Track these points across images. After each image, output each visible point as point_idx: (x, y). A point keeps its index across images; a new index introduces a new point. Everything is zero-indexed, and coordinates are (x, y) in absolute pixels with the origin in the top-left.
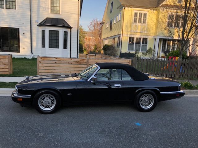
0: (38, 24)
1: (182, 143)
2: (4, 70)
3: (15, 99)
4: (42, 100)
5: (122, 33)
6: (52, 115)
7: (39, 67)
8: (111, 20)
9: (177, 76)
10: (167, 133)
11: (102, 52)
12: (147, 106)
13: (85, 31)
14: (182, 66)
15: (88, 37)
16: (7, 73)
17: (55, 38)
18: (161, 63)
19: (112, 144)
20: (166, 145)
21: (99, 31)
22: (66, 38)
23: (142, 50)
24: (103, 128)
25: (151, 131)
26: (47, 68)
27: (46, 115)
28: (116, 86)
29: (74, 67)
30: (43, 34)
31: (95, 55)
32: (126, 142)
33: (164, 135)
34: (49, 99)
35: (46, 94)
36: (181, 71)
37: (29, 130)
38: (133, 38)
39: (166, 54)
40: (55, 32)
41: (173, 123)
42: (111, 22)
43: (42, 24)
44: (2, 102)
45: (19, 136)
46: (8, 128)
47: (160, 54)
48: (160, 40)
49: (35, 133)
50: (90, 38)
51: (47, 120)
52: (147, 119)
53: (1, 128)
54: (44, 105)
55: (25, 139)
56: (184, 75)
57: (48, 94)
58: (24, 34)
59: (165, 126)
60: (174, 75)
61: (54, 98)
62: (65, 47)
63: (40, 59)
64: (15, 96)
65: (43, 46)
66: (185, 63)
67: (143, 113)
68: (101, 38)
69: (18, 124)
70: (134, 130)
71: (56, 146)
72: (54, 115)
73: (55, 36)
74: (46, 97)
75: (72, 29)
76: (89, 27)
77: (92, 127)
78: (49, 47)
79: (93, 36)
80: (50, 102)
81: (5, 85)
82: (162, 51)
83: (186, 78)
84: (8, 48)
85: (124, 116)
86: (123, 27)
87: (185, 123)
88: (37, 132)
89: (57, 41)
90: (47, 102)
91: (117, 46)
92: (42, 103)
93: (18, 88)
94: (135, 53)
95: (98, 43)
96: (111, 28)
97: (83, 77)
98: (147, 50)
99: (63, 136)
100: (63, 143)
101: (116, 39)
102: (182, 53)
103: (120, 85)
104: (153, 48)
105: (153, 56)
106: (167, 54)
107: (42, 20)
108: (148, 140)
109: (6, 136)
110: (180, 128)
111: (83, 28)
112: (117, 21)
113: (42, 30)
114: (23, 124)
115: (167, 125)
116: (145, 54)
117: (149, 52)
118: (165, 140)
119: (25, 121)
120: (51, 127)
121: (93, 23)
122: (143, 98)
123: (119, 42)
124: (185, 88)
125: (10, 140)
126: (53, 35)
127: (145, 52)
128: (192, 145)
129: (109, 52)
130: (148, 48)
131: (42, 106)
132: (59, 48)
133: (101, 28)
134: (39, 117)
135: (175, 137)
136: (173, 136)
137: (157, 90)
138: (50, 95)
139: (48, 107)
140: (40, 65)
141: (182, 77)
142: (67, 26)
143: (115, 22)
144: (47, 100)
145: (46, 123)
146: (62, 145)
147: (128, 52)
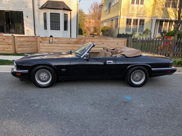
0: (40, 7)
1: (169, 115)
2: (9, 49)
3: (14, 74)
4: (39, 75)
5: (119, 15)
6: (48, 89)
7: (40, 47)
8: (110, 2)
9: (171, 55)
10: (156, 106)
11: (101, 33)
12: (138, 81)
13: (85, 14)
14: (176, 45)
15: (87, 20)
16: (12, 52)
17: (56, 21)
18: (156, 43)
19: (101, 115)
20: (153, 117)
21: (99, 14)
22: (66, 20)
23: (138, 32)
24: (94, 101)
25: (140, 104)
26: (47, 48)
27: (43, 89)
28: (108, 63)
29: (72, 47)
30: (45, 17)
31: (94, 36)
32: (115, 114)
33: (152, 108)
34: (45, 74)
35: (42, 70)
36: (175, 50)
37: (26, 101)
38: (131, 20)
39: (162, 35)
40: (56, 15)
41: (162, 98)
42: (110, 4)
43: (44, 7)
44: (5, 77)
45: (17, 106)
46: (8, 99)
47: (157, 35)
48: (157, 21)
49: (31, 104)
50: (90, 21)
51: (43, 93)
52: (137, 93)
53: (1, 99)
54: (41, 80)
55: (22, 109)
56: (179, 54)
57: (44, 70)
58: (27, 16)
59: (154, 100)
60: (169, 54)
61: (50, 73)
62: (66, 28)
63: (40, 39)
64: (14, 71)
65: (46, 28)
66: (180, 42)
67: (134, 88)
68: (100, 20)
69: (17, 96)
70: (124, 103)
71: (49, 116)
72: (50, 88)
73: (56, 18)
74: (43, 72)
75: (72, 11)
76: (90, 10)
77: (84, 100)
78: (51, 29)
79: (93, 19)
80: (46, 77)
81: (8, 62)
82: (159, 32)
83: (180, 57)
84: (14, 30)
85: (115, 90)
86: (121, 9)
87: (174, 97)
88: (33, 103)
89: (58, 23)
90: (43, 77)
91: (115, 28)
92: (39, 77)
93: (16, 63)
94: (132, 34)
95: (97, 25)
96: (109, 11)
97: (77, 54)
98: (144, 31)
99: (56, 107)
100: (55, 113)
101: (114, 21)
102: (177, 33)
103: (112, 61)
104: (149, 29)
105: (149, 37)
106: (164, 35)
107: (44, 3)
108: (136, 112)
109: (5, 106)
110: (169, 101)
111: (83, 11)
112: (115, 3)
113: (44, 13)
114: (21, 96)
115: (156, 99)
116: (142, 35)
117: (145, 33)
118: (152, 112)
119: (24, 94)
120: (46, 99)
121: (93, 6)
122: (134, 74)
123: (117, 24)
124: (178, 66)
125: (8, 110)
126: (54, 18)
127: (142, 33)
128: (179, 117)
129: (107, 33)
130: (145, 29)
131: (39, 81)
132: (60, 30)
133: (100, 11)
134: (37, 90)
135: (163, 110)
136: (161, 109)
137: (149, 66)
138: (46, 71)
139: (45, 81)
140: (41, 44)
141: (176, 56)
142: (67, 8)
143: (113, 4)
144: (44, 75)
145: (42, 96)
146: (54, 115)
147: (125, 33)
